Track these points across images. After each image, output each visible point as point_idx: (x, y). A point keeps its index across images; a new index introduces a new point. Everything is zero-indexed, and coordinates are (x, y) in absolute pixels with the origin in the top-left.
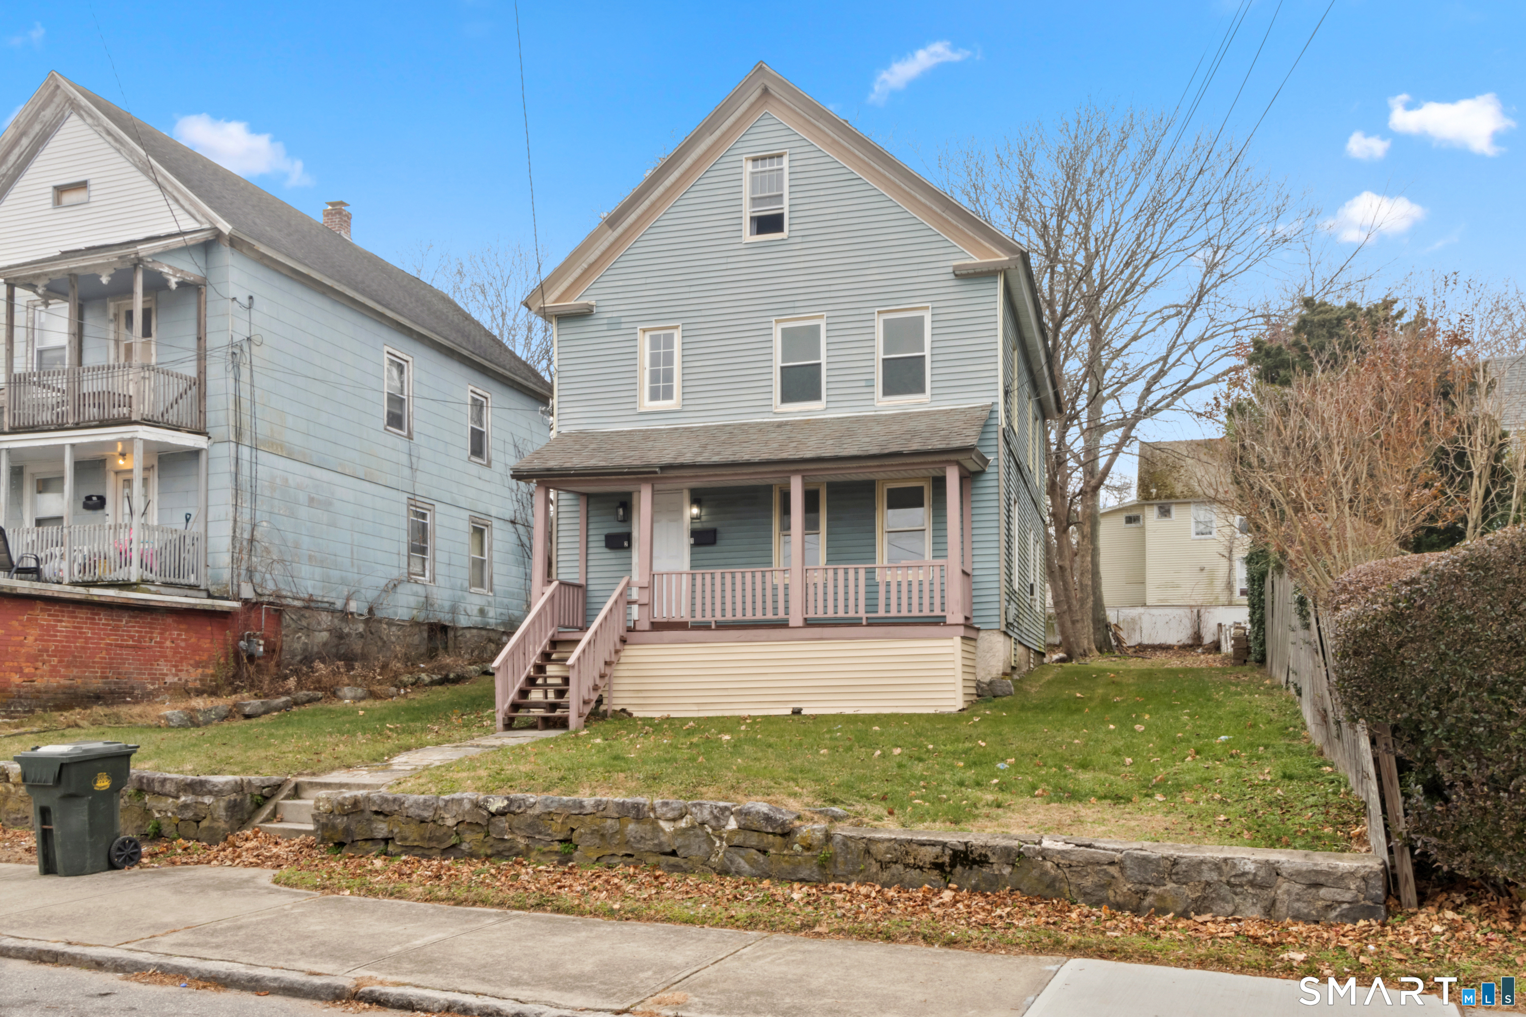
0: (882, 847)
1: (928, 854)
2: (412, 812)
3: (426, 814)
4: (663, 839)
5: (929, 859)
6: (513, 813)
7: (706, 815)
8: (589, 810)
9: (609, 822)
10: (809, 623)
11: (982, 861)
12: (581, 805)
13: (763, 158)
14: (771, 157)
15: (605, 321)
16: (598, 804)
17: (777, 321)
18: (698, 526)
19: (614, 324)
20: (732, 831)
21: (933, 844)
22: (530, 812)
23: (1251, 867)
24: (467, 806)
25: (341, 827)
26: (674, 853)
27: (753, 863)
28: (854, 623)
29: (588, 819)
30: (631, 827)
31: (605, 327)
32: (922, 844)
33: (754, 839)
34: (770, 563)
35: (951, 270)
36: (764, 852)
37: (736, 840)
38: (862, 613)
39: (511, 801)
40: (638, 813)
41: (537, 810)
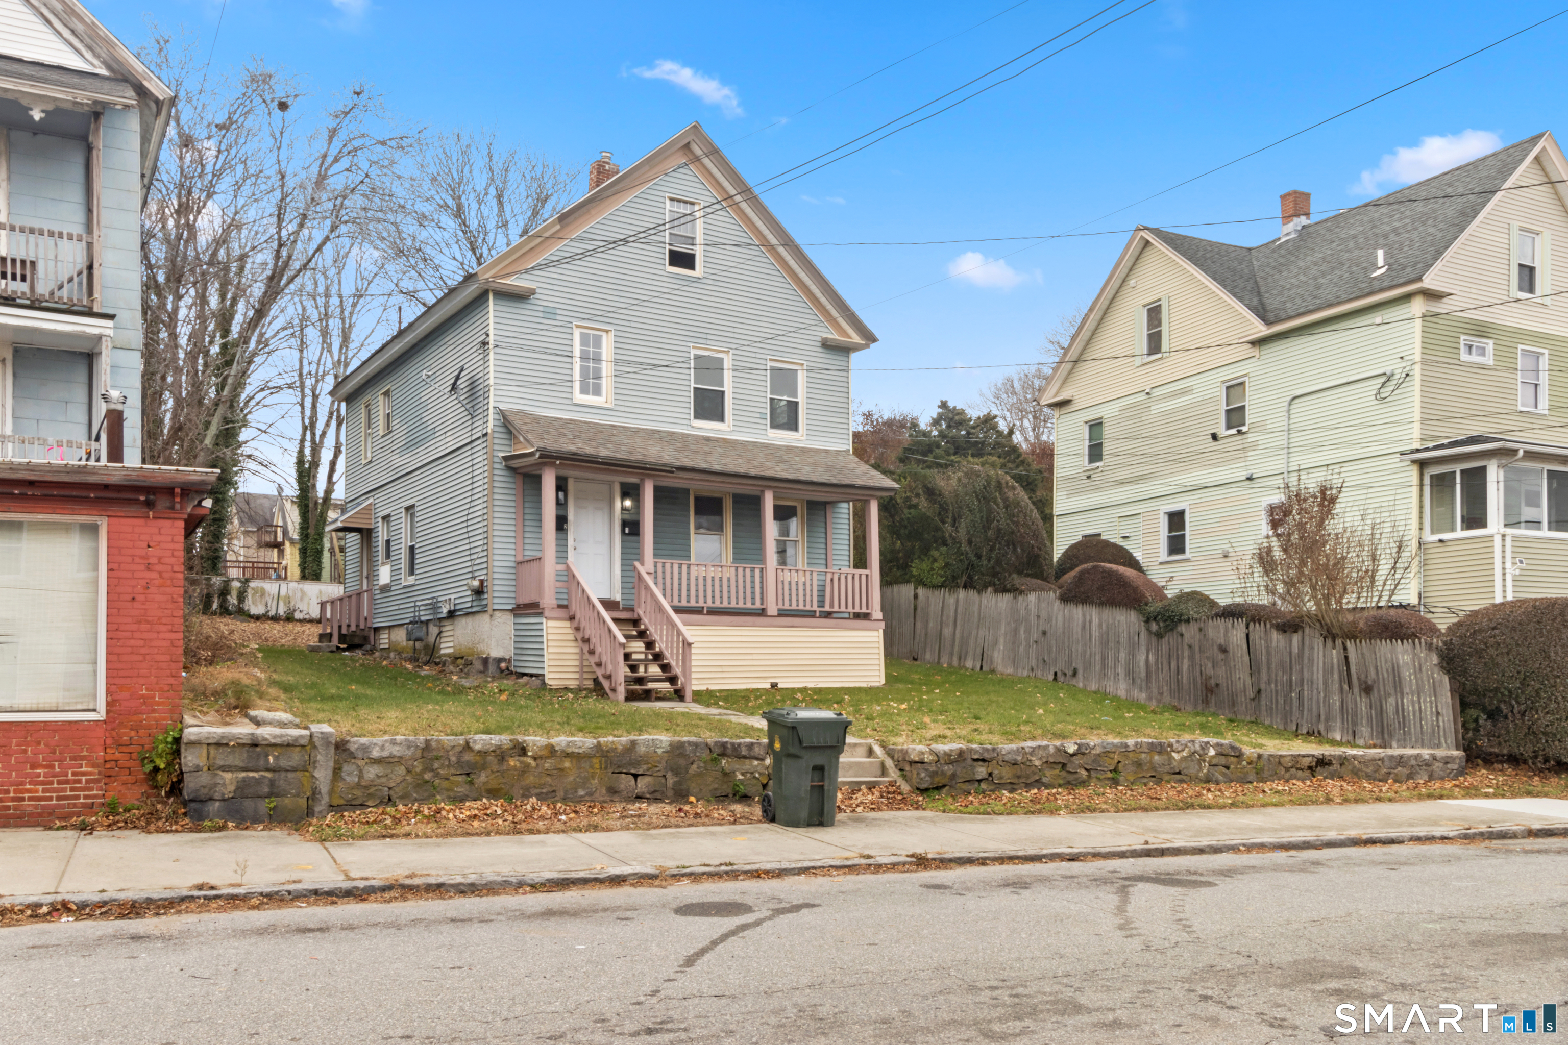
0: (1288, 759)
1: (1306, 762)
2: (1008, 758)
3: (1019, 758)
4: (1175, 764)
5: (1307, 764)
6: (1084, 754)
7: (1197, 747)
8: (1132, 748)
9: (1143, 756)
10: (782, 614)
11: (1329, 763)
12: (1126, 746)
13: (679, 201)
14: (685, 202)
15: (541, 309)
16: (1136, 744)
17: (694, 347)
18: (627, 517)
19: (550, 314)
20: (1213, 757)
21: (1308, 756)
22: (1093, 752)
23: (1427, 757)
24: (1052, 750)
25: (949, 773)
26: (1179, 773)
27: (1224, 775)
28: (811, 614)
29: (1131, 755)
30: (1156, 757)
31: (541, 315)
32: (1304, 756)
33: (1223, 760)
34: (688, 557)
35: (819, 339)
36: (1228, 768)
37: (1214, 762)
38: (815, 608)
39: (1080, 746)
40: (1160, 749)
41: (1098, 750)
